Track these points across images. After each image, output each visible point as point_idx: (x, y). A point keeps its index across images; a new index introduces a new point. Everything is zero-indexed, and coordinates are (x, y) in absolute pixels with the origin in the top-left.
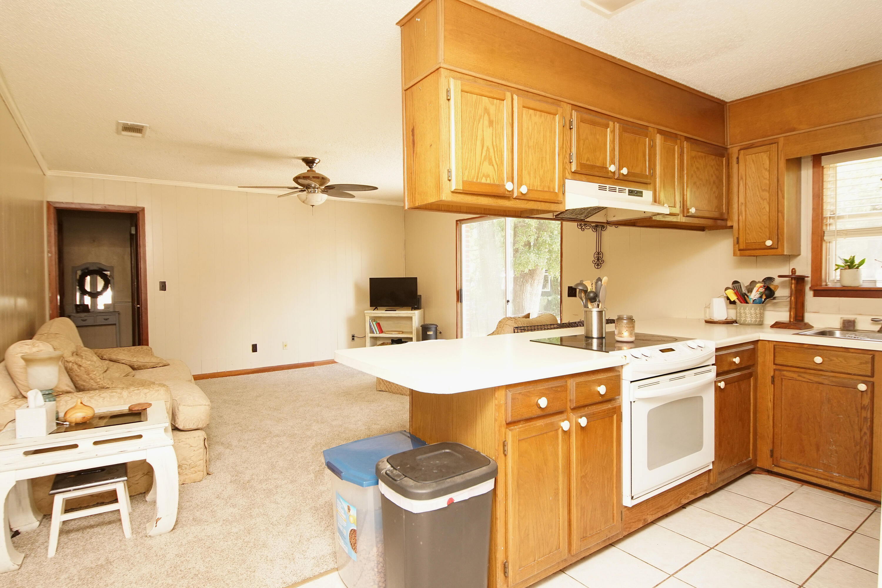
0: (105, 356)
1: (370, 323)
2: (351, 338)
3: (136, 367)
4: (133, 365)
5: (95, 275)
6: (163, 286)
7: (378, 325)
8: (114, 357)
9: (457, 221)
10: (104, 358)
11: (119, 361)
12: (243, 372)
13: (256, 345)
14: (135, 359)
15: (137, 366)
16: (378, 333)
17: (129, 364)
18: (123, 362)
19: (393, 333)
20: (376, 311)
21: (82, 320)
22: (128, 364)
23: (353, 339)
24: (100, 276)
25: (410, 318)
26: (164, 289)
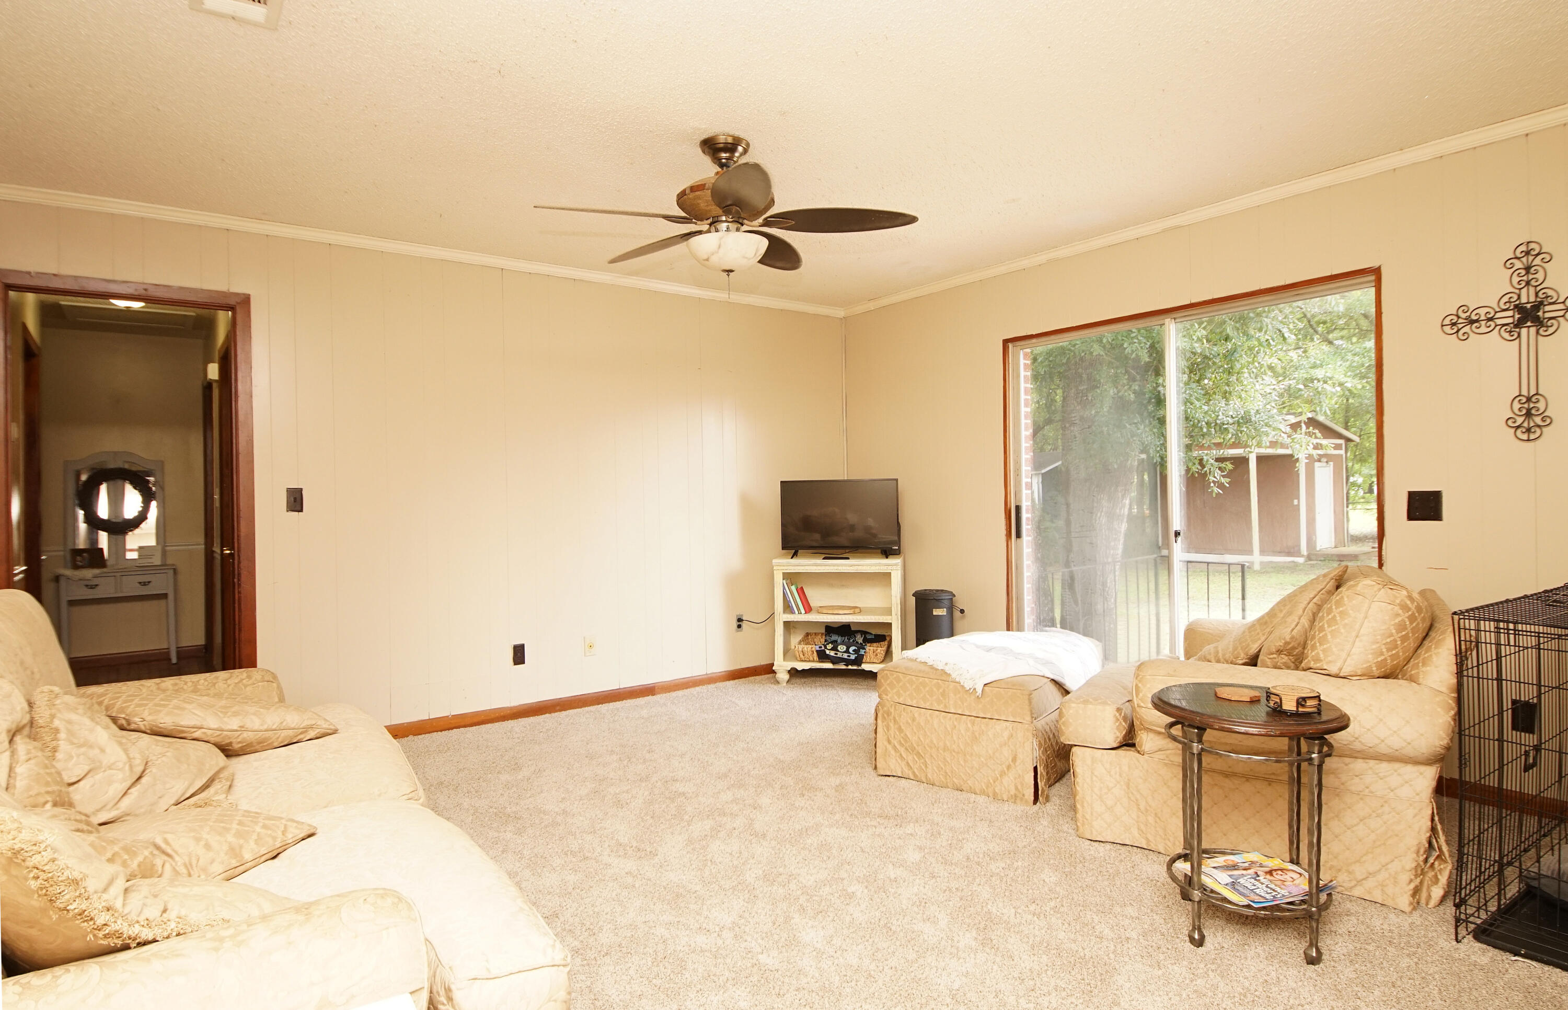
0: (137, 719)
1: (784, 588)
2: (735, 624)
3: (236, 746)
4: (227, 741)
5: (120, 482)
6: (295, 501)
7: (801, 592)
8: (166, 720)
9: (1006, 342)
10: (133, 726)
11: (183, 732)
12: (493, 716)
13: (522, 646)
14: (234, 724)
15: (239, 742)
16: (803, 611)
17: (218, 740)
18: (197, 734)
19: (841, 612)
20: (794, 561)
21: (87, 586)
22: (212, 740)
23: (739, 626)
24: (131, 483)
25: (888, 576)
26: (299, 509)
